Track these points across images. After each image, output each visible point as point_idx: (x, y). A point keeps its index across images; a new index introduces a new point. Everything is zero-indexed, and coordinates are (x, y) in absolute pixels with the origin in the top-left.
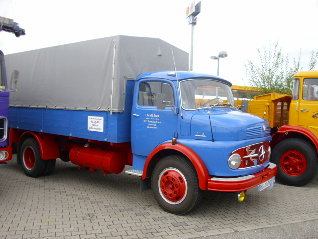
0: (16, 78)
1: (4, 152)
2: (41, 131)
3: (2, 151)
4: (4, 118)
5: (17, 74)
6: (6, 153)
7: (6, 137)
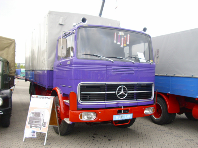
0: (158, 54)
1: (152, 108)
2: (169, 93)
3: (151, 108)
4: (152, 84)
5: (158, 51)
6: (153, 109)
7: (153, 97)
